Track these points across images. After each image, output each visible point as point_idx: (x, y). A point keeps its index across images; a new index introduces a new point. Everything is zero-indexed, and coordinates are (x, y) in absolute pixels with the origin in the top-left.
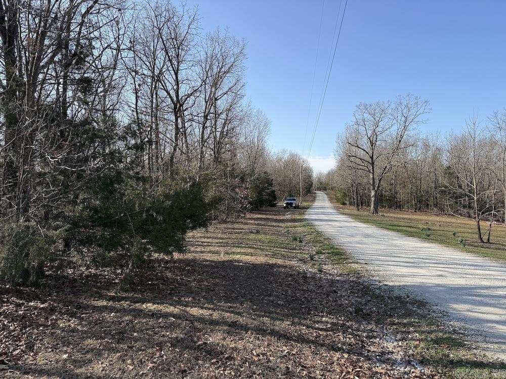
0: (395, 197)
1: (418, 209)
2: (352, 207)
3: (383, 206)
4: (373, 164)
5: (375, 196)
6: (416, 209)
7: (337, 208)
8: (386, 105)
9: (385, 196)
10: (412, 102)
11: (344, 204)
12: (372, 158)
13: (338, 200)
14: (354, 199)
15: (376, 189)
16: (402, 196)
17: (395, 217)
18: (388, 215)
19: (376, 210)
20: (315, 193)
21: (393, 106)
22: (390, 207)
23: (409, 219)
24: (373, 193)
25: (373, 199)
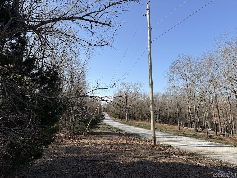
0: (134, 115)
1: (142, 120)
2: (119, 119)
3: (130, 119)
4: (127, 103)
5: (128, 115)
6: (141, 120)
7: (114, 120)
8: (131, 84)
9: (131, 115)
10: (139, 83)
11: (116, 118)
12: (126, 101)
13: (113, 116)
14: (119, 116)
15: (128, 112)
16: (137, 114)
17: (134, 123)
18: (132, 122)
19: (128, 121)
20: (102, 113)
21: (133, 84)
22: (132, 119)
23: (139, 123)
24: (127, 114)
25: (127, 116)
